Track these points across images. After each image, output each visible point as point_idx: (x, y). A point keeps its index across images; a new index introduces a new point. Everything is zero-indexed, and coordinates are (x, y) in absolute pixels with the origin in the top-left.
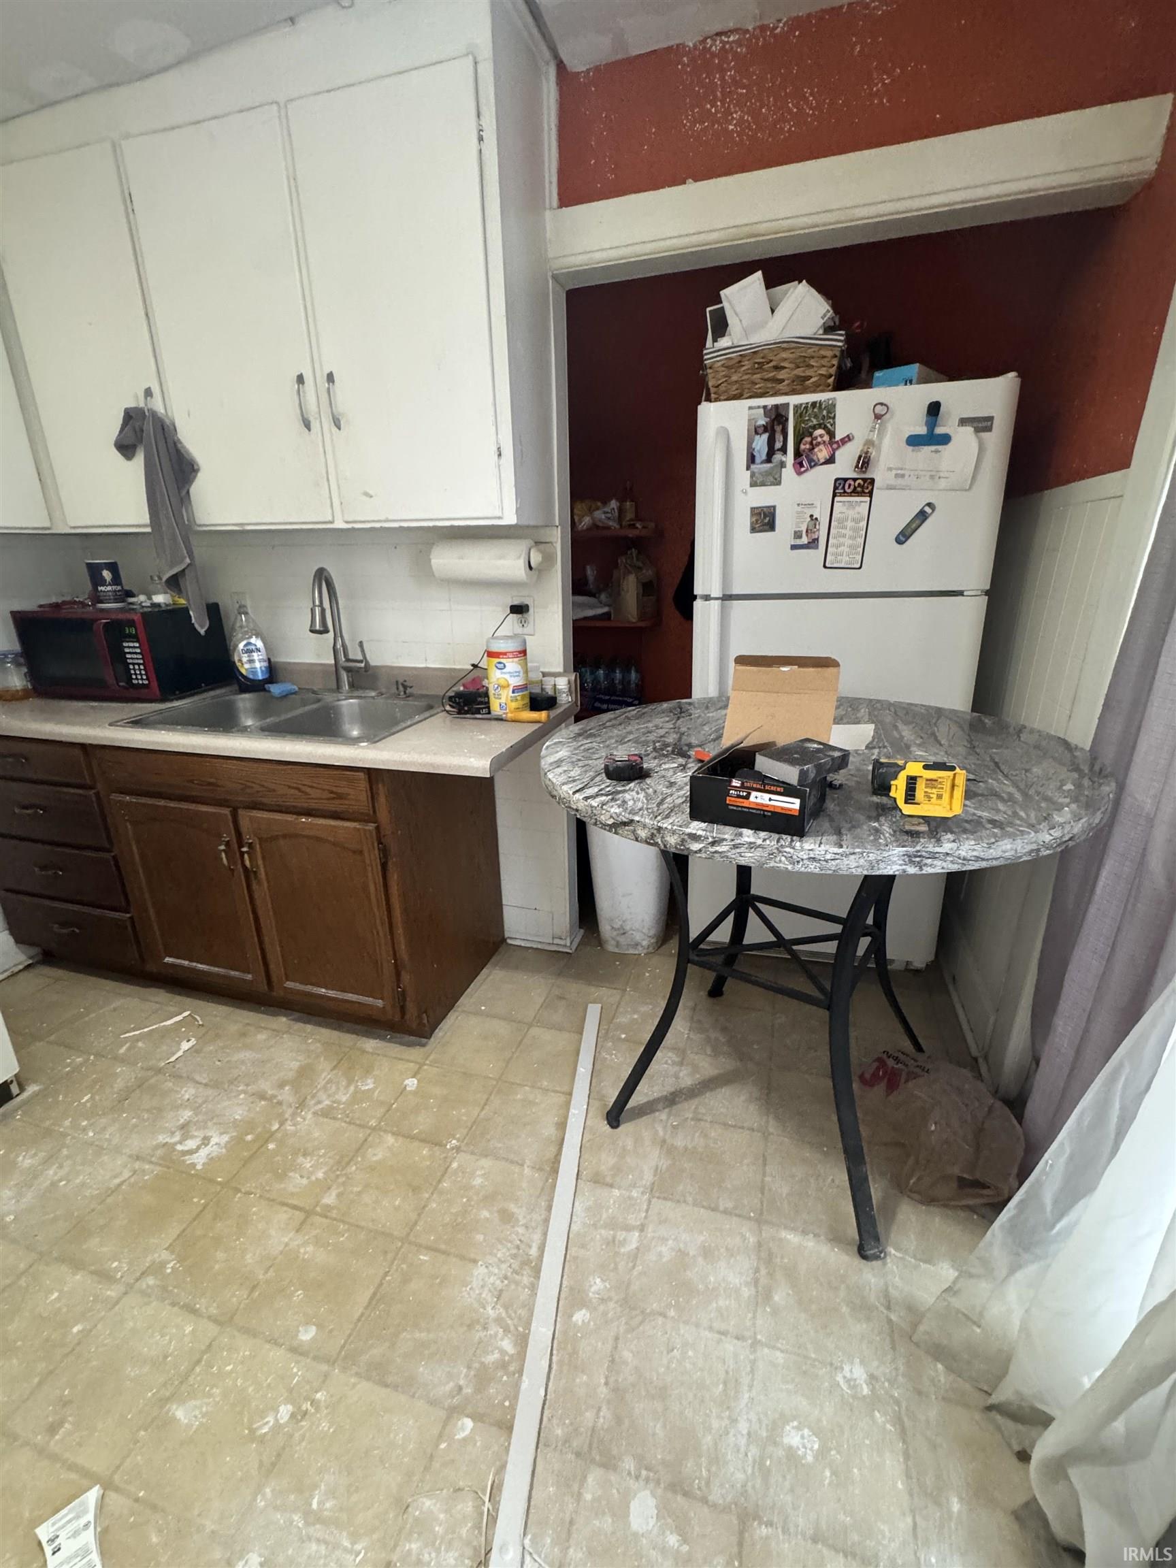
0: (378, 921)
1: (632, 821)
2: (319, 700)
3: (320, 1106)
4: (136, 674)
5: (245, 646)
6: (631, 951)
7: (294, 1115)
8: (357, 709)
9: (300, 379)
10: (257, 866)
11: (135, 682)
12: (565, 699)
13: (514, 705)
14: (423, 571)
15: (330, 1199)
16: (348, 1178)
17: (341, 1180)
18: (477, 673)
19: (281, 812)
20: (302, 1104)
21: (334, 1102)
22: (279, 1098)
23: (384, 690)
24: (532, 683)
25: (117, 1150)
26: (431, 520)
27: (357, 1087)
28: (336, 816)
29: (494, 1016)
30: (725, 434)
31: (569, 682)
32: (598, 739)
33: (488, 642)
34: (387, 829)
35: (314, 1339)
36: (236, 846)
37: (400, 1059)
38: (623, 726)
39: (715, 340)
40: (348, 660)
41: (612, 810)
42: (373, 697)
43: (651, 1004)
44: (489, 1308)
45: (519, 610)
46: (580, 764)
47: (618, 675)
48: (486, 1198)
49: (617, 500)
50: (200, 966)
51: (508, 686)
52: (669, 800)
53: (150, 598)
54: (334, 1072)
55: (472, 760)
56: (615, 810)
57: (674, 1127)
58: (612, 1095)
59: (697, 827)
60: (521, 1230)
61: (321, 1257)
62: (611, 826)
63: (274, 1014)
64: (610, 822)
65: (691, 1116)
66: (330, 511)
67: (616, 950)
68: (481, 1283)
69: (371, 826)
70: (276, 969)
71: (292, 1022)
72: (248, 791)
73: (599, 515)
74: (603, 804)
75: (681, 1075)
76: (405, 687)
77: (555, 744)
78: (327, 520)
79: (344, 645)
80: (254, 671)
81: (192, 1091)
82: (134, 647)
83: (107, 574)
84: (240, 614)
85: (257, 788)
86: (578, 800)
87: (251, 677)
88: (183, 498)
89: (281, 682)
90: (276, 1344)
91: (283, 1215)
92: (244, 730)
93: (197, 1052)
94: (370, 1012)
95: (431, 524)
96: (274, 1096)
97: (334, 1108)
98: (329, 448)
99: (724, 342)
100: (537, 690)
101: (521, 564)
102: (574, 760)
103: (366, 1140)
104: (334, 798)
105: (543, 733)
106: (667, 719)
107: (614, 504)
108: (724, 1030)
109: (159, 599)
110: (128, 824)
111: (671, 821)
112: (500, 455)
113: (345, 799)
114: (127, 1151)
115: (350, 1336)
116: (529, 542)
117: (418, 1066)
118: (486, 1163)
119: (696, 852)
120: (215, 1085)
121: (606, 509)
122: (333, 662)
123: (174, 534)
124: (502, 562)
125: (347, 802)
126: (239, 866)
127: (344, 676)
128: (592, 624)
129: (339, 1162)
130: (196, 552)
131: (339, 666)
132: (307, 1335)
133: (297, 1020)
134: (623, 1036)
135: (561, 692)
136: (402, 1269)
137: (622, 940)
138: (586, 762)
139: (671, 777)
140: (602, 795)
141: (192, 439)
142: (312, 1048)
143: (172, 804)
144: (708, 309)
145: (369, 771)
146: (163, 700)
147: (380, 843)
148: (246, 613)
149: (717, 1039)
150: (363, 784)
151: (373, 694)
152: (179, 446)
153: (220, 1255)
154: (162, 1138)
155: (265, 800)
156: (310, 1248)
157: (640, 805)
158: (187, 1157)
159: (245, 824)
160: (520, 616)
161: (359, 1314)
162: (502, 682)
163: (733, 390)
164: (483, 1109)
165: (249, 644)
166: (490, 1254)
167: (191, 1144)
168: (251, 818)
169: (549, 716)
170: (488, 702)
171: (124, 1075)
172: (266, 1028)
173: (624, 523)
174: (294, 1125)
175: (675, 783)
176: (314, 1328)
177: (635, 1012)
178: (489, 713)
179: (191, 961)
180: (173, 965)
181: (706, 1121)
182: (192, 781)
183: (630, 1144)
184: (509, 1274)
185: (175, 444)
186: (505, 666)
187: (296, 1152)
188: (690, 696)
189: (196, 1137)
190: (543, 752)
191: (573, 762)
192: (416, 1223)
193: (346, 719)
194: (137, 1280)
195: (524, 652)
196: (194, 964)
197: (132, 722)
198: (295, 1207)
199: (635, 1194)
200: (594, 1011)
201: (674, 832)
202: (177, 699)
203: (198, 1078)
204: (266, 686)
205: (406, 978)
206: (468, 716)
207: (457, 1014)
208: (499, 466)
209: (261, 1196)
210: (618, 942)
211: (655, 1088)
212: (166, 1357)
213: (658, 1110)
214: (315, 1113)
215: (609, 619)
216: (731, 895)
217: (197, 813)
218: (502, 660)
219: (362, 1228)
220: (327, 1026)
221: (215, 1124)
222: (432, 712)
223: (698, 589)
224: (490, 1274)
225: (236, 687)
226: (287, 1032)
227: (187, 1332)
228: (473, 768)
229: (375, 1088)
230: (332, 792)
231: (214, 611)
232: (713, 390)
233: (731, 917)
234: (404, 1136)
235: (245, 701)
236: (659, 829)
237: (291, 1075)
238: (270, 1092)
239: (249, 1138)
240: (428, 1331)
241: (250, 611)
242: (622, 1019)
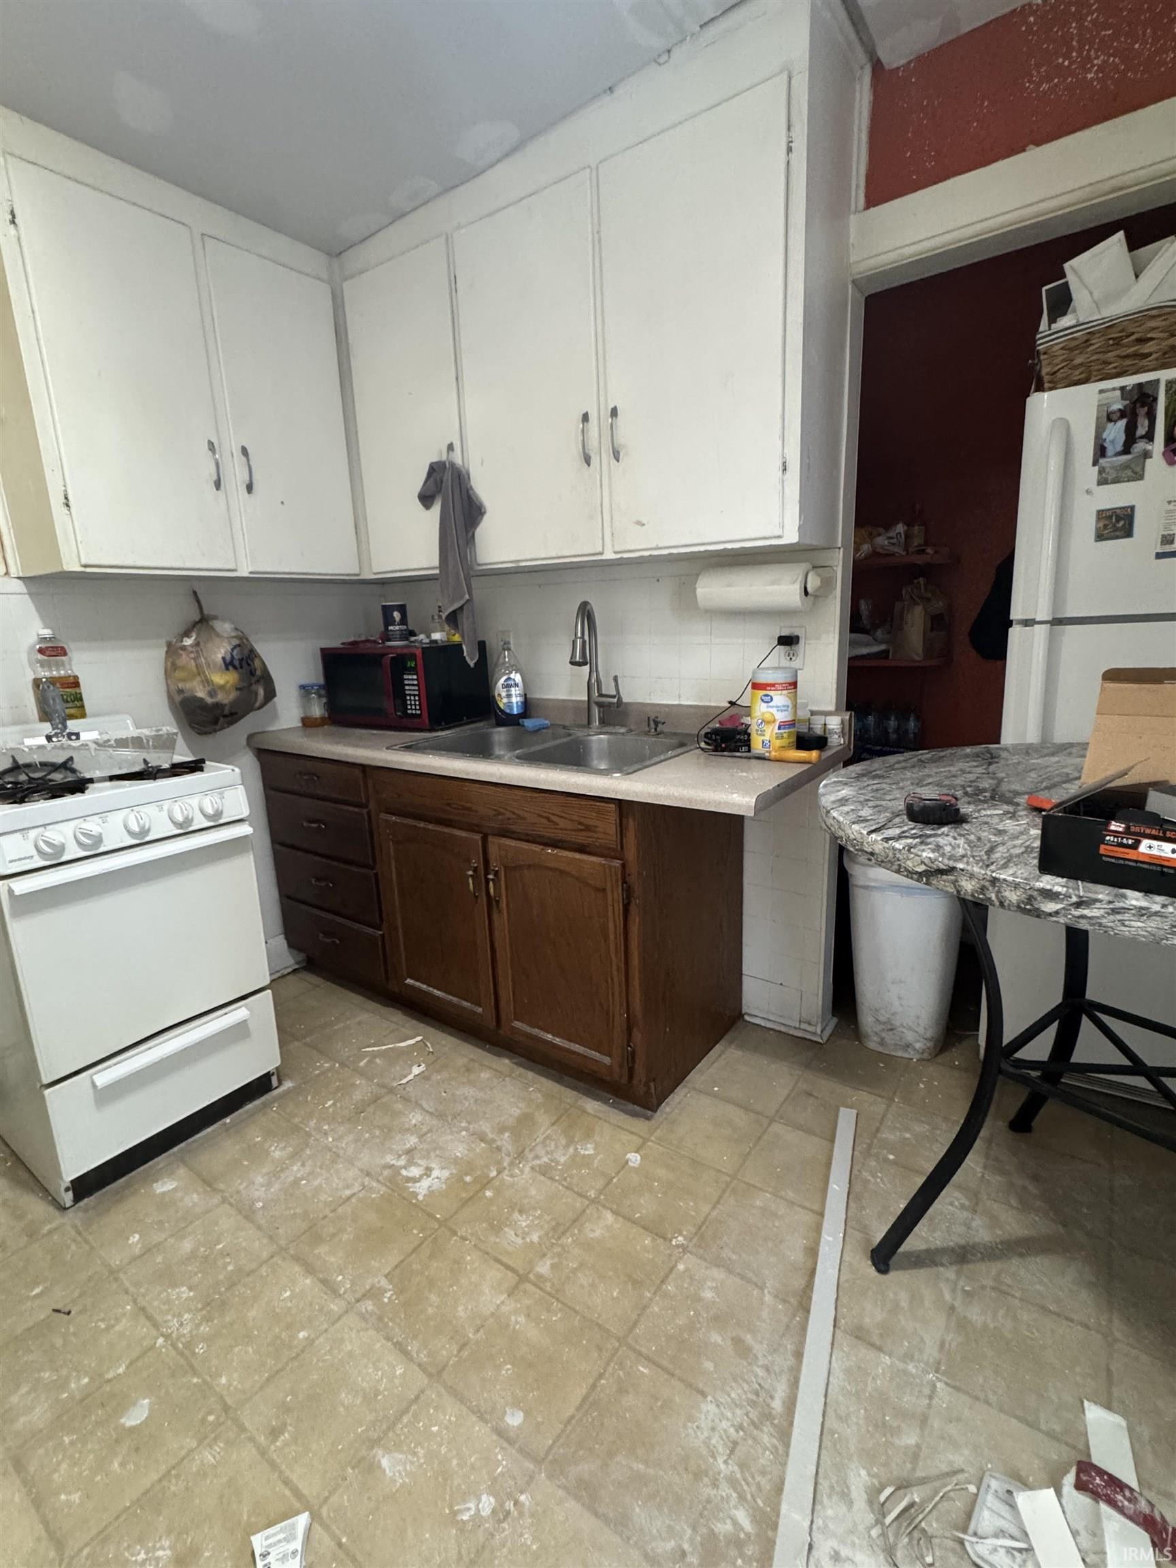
0: (614, 968)
1: (953, 869)
2: (570, 735)
3: (538, 1162)
4: (411, 705)
5: (506, 681)
6: (899, 1054)
7: (512, 1164)
8: (605, 745)
9: (585, 417)
10: (500, 896)
11: (409, 712)
12: (837, 741)
13: (778, 743)
14: (685, 601)
15: (544, 1268)
16: (563, 1249)
17: (557, 1250)
18: (734, 710)
19: (527, 841)
20: (520, 1155)
21: (552, 1161)
22: (499, 1143)
23: (633, 727)
24: (800, 721)
25: (351, 1162)
26: (704, 544)
27: (576, 1149)
28: (582, 849)
29: (728, 1101)
30: (1065, 428)
31: (842, 722)
32: (888, 781)
33: (754, 673)
34: (633, 868)
35: (520, 1427)
36: (483, 873)
37: (622, 1129)
38: (917, 769)
39: (1052, 320)
40: (601, 695)
41: (924, 854)
42: (623, 734)
43: (928, 1124)
44: (720, 1460)
45: (788, 641)
46: (870, 804)
47: (892, 723)
48: (716, 1318)
49: (905, 523)
50: (435, 991)
51: (774, 721)
52: (1000, 849)
53: (428, 636)
54: (555, 1127)
55: (735, 795)
56: (927, 854)
57: (967, 1293)
58: (879, 1232)
59: (1049, 882)
60: (760, 1372)
61: (533, 1333)
62: (920, 874)
63: (499, 1055)
64: (921, 868)
65: (991, 1283)
66: (601, 542)
67: (880, 1049)
68: (710, 1424)
69: (617, 863)
70: (507, 1007)
71: (515, 1066)
72: (500, 817)
73: (882, 541)
74: (910, 847)
75: (974, 1224)
76: (656, 723)
77: (835, 782)
78: (597, 551)
79: (598, 680)
80: (510, 705)
81: (420, 1118)
82: (413, 680)
83: (397, 615)
84: (504, 650)
85: (509, 815)
86: (876, 841)
87: (508, 711)
88: (468, 538)
89: (538, 717)
90: (482, 1418)
91: (494, 1273)
92: (499, 759)
93: (427, 1078)
94: (596, 1069)
95: (702, 548)
96: (493, 1141)
97: (551, 1167)
98: (605, 483)
99: (1065, 322)
100: (804, 730)
101: (797, 588)
102: (862, 799)
103: (584, 1211)
104: (582, 830)
105: (814, 774)
106: (975, 764)
107: (900, 528)
108: (1035, 1178)
109: (436, 636)
110: (391, 843)
111: (1011, 872)
112: (785, 469)
113: (594, 832)
114: (358, 1164)
115: (559, 1436)
116: (804, 566)
117: (641, 1140)
118: (718, 1274)
119: (1050, 915)
120: (441, 1116)
121: (892, 534)
122: (586, 698)
123: (458, 573)
124: (776, 587)
125: (596, 835)
126: (484, 894)
127: (596, 711)
128: (867, 663)
129: (554, 1229)
130: (474, 592)
131: (592, 702)
132: (514, 1419)
133: (519, 1065)
134: (891, 1157)
135: (832, 732)
136: (619, 1375)
137: (888, 1037)
138: (878, 803)
139: (997, 824)
140: (906, 837)
141: (483, 487)
142: (533, 1096)
143: (431, 827)
144: (1044, 289)
145: (619, 803)
146: (431, 730)
147: (624, 882)
148: (509, 649)
149: (1024, 1188)
150: (613, 817)
151: (623, 730)
152: (471, 492)
153: (433, 1297)
154: (390, 1159)
155: (513, 827)
156: (522, 1319)
157: (961, 851)
158: (410, 1185)
159: (493, 850)
160: (788, 648)
161: (569, 1414)
162: (767, 717)
163: (1077, 375)
164: (714, 1208)
165: (509, 679)
166: (722, 1390)
167: (414, 1172)
168: (499, 845)
169: (820, 756)
170: (749, 740)
171: (362, 1089)
172: (490, 1068)
173: (911, 550)
174: (512, 1176)
175: (1005, 831)
176: (522, 1414)
177: (907, 1130)
178: (749, 751)
179: (429, 985)
180: (412, 987)
181: (1013, 1296)
182: (449, 805)
183: (904, 1297)
184: (745, 1424)
185: (468, 491)
186: (772, 699)
187: (512, 1208)
188: (998, 742)
189: (420, 1165)
190: (821, 790)
191: (860, 802)
192: (635, 1324)
193: (595, 754)
194: (358, 1301)
195: (794, 685)
196: (431, 989)
197: (405, 747)
198: (508, 1267)
199: (911, 1368)
200: (846, 1120)
201: (1016, 886)
202: (442, 730)
203: (425, 1105)
204: (521, 720)
205: (637, 1036)
206: (725, 753)
207: (686, 1090)
208: (783, 481)
209: (475, 1245)
210: (883, 1039)
211: (937, 1234)
212: (376, 1395)
213: (942, 1265)
214: (532, 1168)
215: (887, 657)
216: (1054, 997)
217: (452, 835)
218: (768, 693)
219: (576, 1312)
220: (547, 1076)
221: (437, 1156)
222: (684, 749)
223: (1016, 613)
224: (722, 1417)
225: (494, 721)
226: (510, 1076)
227: (398, 1373)
228: (734, 805)
229: (596, 1155)
230: (580, 823)
231: (482, 646)
232: (1046, 378)
233: (1052, 1030)
234: (624, 1217)
235: (500, 735)
236: (994, 881)
237: (511, 1122)
238: (490, 1136)
239: (468, 1179)
240: (646, 1462)
241: (512, 649)
242: (888, 1135)
